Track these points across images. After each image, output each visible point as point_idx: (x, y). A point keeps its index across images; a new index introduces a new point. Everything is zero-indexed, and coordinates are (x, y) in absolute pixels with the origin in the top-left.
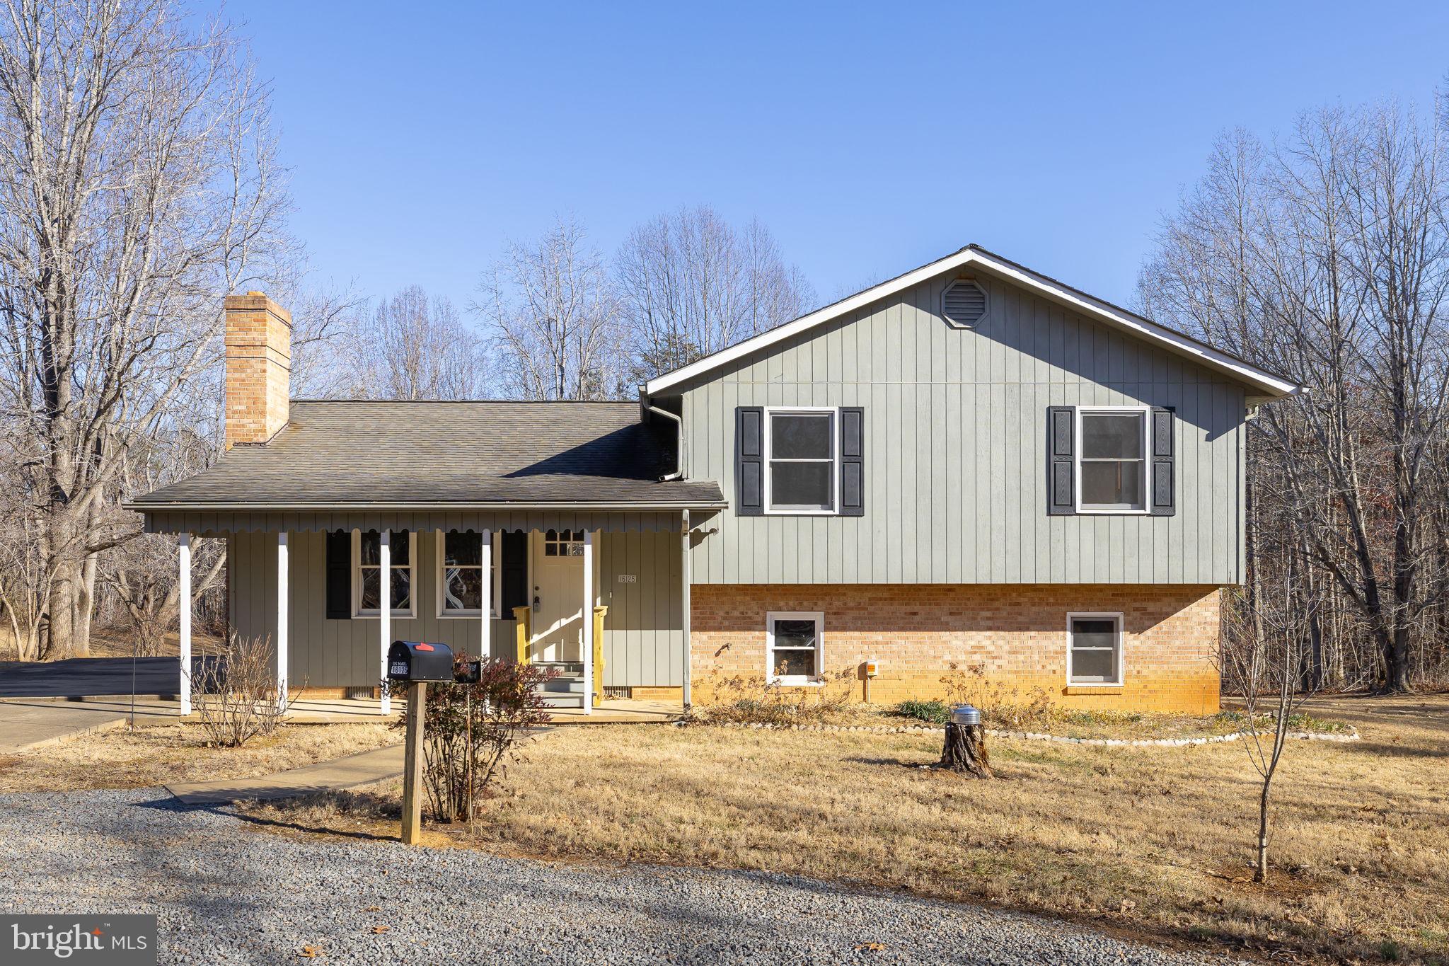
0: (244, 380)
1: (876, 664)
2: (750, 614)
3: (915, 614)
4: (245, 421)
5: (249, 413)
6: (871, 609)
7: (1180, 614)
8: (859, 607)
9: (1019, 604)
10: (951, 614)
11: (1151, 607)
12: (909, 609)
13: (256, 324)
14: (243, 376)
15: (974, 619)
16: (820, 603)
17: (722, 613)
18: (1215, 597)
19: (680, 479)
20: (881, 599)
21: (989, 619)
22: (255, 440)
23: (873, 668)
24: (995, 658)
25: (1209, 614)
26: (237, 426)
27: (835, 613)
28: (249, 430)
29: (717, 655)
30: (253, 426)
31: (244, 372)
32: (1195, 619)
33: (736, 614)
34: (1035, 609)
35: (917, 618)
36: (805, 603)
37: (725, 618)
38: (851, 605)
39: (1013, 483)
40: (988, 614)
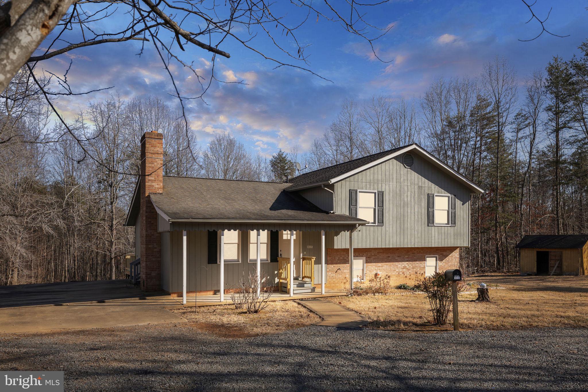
0: (153, 167)
1: (380, 273)
2: (345, 258)
3: (389, 257)
4: (154, 184)
5: (155, 181)
6: (378, 256)
7: (450, 255)
8: (375, 255)
9: (414, 253)
10: (398, 257)
11: (444, 253)
12: (387, 255)
13: (159, 144)
14: (153, 165)
15: (404, 258)
16: (364, 254)
17: (337, 258)
18: (458, 250)
19: (333, 213)
20: (381, 252)
21: (407, 258)
22: (158, 192)
23: (379, 275)
24: (408, 270)
25: (456, 255)
26: (150, 186)
27: (369, 257)
28: (156, 188)
29: (336, 272)
30: (157, 186)
31: (153, 164)
32: (454, 257)
33: (341, 258)
34: (418, 255)
35: (390, 258)
36: (361, 254)
37: (338, 260)
38: (373, 254)
39: (420, 217)
40: (407, 256)
